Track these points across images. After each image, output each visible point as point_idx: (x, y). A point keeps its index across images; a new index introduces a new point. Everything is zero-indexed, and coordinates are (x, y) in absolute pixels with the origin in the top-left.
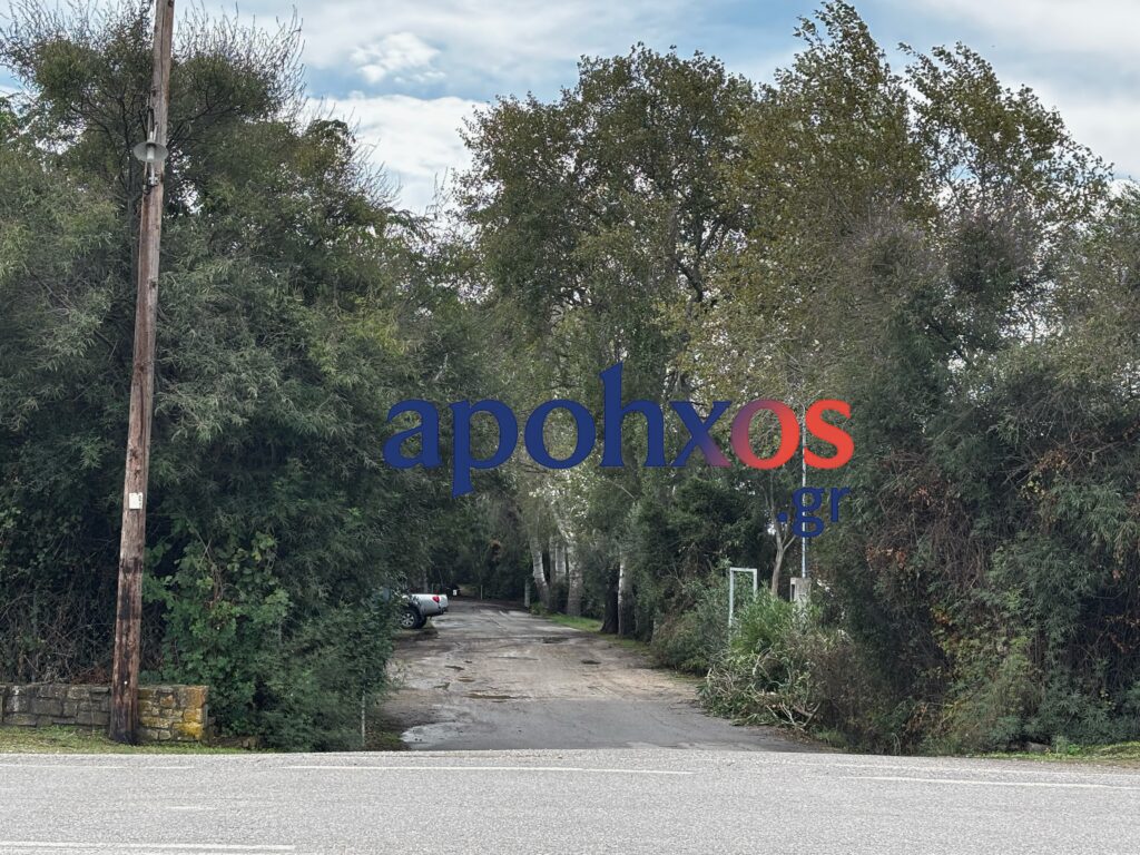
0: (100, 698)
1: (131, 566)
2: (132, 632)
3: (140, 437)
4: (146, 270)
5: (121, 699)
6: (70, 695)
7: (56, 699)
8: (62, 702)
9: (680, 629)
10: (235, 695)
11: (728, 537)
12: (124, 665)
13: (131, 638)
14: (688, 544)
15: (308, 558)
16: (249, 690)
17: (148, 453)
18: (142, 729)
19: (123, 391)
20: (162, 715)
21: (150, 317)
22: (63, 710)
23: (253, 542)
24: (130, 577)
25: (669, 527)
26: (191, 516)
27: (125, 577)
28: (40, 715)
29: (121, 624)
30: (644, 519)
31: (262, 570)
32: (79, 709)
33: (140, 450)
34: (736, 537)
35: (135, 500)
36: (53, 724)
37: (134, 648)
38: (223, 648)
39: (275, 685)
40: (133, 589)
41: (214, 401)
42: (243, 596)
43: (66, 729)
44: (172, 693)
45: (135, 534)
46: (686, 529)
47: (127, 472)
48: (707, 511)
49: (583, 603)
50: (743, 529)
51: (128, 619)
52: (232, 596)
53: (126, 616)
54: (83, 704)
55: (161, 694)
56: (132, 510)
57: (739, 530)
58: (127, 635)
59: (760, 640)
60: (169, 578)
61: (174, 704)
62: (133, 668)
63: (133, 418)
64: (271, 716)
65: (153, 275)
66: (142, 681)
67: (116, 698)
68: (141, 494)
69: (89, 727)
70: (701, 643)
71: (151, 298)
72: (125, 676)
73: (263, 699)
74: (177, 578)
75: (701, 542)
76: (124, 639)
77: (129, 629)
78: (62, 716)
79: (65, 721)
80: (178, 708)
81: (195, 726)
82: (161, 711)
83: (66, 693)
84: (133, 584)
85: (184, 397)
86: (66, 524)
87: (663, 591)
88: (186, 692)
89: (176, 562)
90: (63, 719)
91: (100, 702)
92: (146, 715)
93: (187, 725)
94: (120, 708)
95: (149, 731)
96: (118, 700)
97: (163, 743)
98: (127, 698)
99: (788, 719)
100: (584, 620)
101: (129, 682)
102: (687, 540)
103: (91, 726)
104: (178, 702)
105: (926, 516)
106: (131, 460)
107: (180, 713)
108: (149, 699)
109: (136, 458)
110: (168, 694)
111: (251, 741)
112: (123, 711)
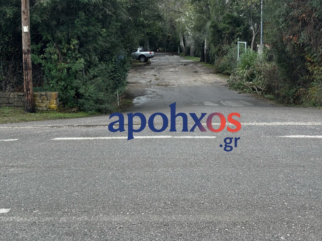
0: (21, 97)
1: (26, 52)
2: (29, 74)
3: (26, 6)
5: (27, 97)
6: (11, 96)
7: (6, 98)
8: (8, 98)
9: (222, 61)
10: (68, 94)
11: (238, 31)
12: (27, 86)
13: (29, 77)
14: (225, 34)
15: (90, 47)
16: (73, 93)
17: (29, 12)
18: (37, 107)
20: (42, 102)
22: (9, 101)
23: (71, 42)
24: (26, 56)
25: (219, 29)
26: (49, 34)
27: (25, 56)
29: (25, 73)
30: (211, 26)
31: (75, 51)
32: (14, 101)
33: (26, 11)
34: (240, 32)
35: (25, 29)
36: (6, 106)
37: (30, 80)
38: (63, 79)
39: (81, 91)
40: (28, 60)
42: (69, 61)
43: (11, 107)
44: (45, 95)
45: (27, 41)
46: (225, 29)
47: (22, 19)
48: (231, 23)
49: (195, 52)
50: (242, 29)
51: (27, 70)
52: (65, 61)
53: (26, 69)
54: (16, 99)
55: (41, 95)
56: (25, 32)
57: (241, 29)
58: (27, 76)
59: (247, 65)
60: (42, 55)
61: (46, 99)
62: (31, 87)
64: (81, 101)
66: (34, 91)
67: (26, 97)
68: (28, 27)
69: (18, 107)
70: (229, 66)
72: (28, 90)
73: (78, 95)
74: (45, 55)
75: (229, 33)
76: (26, 77)
77: (28, 74)
78: (9, 103)
79: (10, 105)
80: (47, 100)
81: (54, 106)
82: (42, 101)
83: (10, 96)
84: (28, 58)
86: (7, 37)
87: (217, 49)
88: (50, 94)
89: (44, 50)
91: (21, 98)
92: (37, 103)
93: (51, 105)
94: (27, 100)
95: (38, 108)
96: (26, 98)
97: (43, 112)
98: (29, 97)
99: (255, 90)
100: (195, 57)
101: (30, 92)
102: (225, 33)
103: (19, 106)
104: (47, 98)
105: (305, 24)
106: (23, 14)
107: (48, 101)
108: (37, 97)
109: (25, 14)
110: (44, 95)
111: (75, 109)
112: (29, 101)
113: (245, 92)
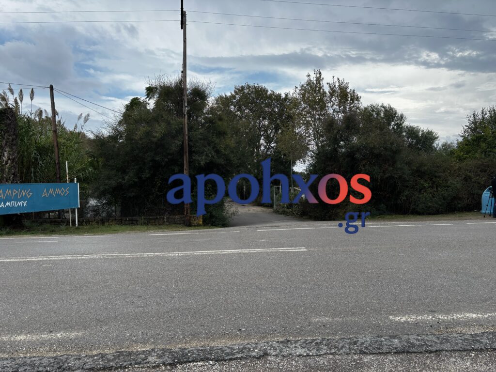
0: (182, 218)
4: (185, 132)
5: (187, 218)
7: (173, 219)
12: (187, 211)
19: (182, 156)
21: (187, 142)
22: (175, 221)
28: (170, 222)
32: (178, 220)
33: (187, 168)
36: (173, 223)
37: (189, 208)
41: (203, 158)
55: (194, 216)
61: (197, 218)
62: (189, 212)
63: (185, 162)
65: (187, 133)
66: (191, 214)
71: (187, 138)
72: (187, 213)
76: (187, 206)
82: (194, 220)
83: (175, 217)
85: (195, 157)
90: (175, 223)
92: (191, 221)
93: (200, 222)
94: (187, 220)
95: (192, 224)
97: (195, 226)
101: (188, 215)
103: (181, 223)
107: (198, 220)
108: (192, 218)
113: (288, 215)
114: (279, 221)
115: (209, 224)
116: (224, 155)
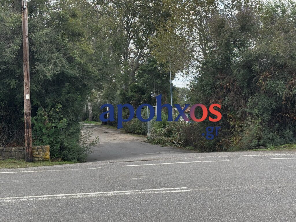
0: (21, 151)
1: (28, 114)
2: (30, 132)
3: (27, 79)
4: (25, 32)
5: (28, 150)
6: (13, 150)
7: (9, 151)
8: (11, 152)
10: (55, 148)
11: (143, 98)
12: (28, 141)
13: (30, 134)
15: (69, 110)
16: (58, 146)
18: (34, 158)
19: (20, 66)
20: (39, 154)
21: (27, 46)
22: (11, 154)
23: (56, 106)
24: (28, 117)
25: (127, 96)
28: (5, 156)
30: (120, 95)
31: (58, 114)
32: (16, 154)
33: (28, 83)
34: (145, 98)
35: (27, 96)
36: (9, 158)
37: (31, 137)
38: (50, 135)
39: (65, 144)
40: (29, 121)
41: (50, 68)
42: (54, 121)
43: (13, 159)
44: (41, 148)
45: (28, 106)
46: (132, 97)
47: (24, 89)
48: (137, 92)
50: (147, 96)
51: (28, 129)
52: (51, 121)
53: (28, 128)
54: (17, 152)
55: (38, 148)
56: (27, 99)
57: (146, 96)
58: (28, 133)
59: (163, 124)
60: (35, 117)
61: (42, 151)
62: (31, 142)
63: (25, 74)
64: (65, 152)
65: (27, 34)
66: (34, 145)
67: (27, 150)
68: (29, 95)
69: (19, 158)
71: (27, 40)
72: (28, 144)
73: (62, 148)
74: (37, 117)
75: (136, 100)
76: (28, 134)
77: (29, 132)
78: (11, 156)
79: (12, 157)
80: (43, 152)
81: (48, 156)
82: (38, 153)
83: (12, 150)
84: (28, 119)
85: (40, 67)
88: (45, 147)
89: (37, 113)
90: (11, 157)
91: (21, 152)
92: (34, 154)
93: (46, 156)
94: (28, 153)
95: (36, 158)
96: (27, 151)
97: (40, 161)
98: (30, 150)
101: (30, 146)
102: (132, 100)
103: (20, 158)
104: (43, 150)
106: (25, 86)
107: (44, 153)
108: (35, 150)
109: (27, 85)
110: (40, 148)
111: (60, 159)
112: (29, 153)
113: (166, 146)
114: (155, 152)
115: (58, 158)
116: (80, 64)
